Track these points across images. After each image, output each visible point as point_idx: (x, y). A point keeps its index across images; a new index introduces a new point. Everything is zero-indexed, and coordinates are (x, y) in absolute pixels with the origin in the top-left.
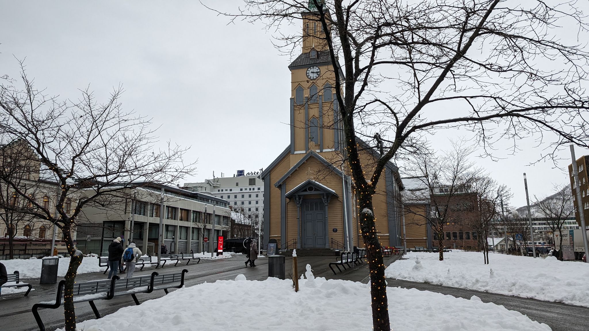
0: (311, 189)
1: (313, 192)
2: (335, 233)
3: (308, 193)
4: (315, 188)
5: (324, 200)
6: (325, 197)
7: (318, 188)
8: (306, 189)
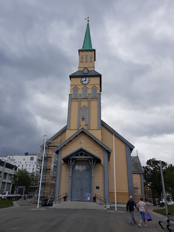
0: (82, 154)
1: (83, 157)
2: (98, 190)
3: (80, 157)
4: (85, 154)
5: (92, 163)
6: (92, 161)
7: (87, 154)
8: (78, 154)
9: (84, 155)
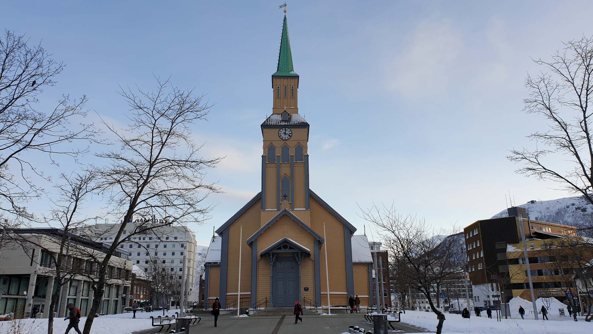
0: (285, 247)
1: (288, 251)
2: (306, 292)
3: (283, 251)
4: (289, 246)
5: (298, 259)
6: (299, 256)
7: (292, 246)
8: (281, 247)
9: (288, 248)
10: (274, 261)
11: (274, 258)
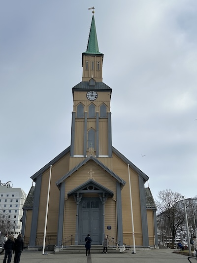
0: (91, 188)
1: (93, 191)
2: (109, 231)
3: (88, 191)
5: (102, 199)
7: (97, 187)
8: (87, 187)
9: (94, 189)
10: (80, 200)
11: (80, 198)
